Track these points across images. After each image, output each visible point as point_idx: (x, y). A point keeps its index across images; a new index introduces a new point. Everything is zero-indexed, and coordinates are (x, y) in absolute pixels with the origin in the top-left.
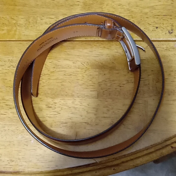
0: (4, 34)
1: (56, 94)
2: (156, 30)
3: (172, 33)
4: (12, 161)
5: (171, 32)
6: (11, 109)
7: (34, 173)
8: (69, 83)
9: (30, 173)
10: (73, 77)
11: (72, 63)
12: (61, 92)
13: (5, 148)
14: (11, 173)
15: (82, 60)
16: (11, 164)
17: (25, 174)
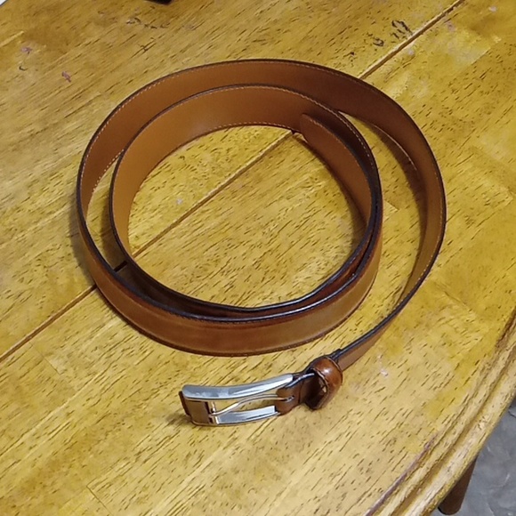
1: (322, 266)
2: (355, 56)
3: (383, 42)
5: (380, 42)
6: (270, 366)
7: (455, 418)
8: (322, 231)
9: (450, 424)
10: (315, 217)
11: (287, 201)
12: (328, 254)
13: (349, 437)
14: (418, 464)
15: (297, 183)
16: (397, 448)
17: (441, 440)
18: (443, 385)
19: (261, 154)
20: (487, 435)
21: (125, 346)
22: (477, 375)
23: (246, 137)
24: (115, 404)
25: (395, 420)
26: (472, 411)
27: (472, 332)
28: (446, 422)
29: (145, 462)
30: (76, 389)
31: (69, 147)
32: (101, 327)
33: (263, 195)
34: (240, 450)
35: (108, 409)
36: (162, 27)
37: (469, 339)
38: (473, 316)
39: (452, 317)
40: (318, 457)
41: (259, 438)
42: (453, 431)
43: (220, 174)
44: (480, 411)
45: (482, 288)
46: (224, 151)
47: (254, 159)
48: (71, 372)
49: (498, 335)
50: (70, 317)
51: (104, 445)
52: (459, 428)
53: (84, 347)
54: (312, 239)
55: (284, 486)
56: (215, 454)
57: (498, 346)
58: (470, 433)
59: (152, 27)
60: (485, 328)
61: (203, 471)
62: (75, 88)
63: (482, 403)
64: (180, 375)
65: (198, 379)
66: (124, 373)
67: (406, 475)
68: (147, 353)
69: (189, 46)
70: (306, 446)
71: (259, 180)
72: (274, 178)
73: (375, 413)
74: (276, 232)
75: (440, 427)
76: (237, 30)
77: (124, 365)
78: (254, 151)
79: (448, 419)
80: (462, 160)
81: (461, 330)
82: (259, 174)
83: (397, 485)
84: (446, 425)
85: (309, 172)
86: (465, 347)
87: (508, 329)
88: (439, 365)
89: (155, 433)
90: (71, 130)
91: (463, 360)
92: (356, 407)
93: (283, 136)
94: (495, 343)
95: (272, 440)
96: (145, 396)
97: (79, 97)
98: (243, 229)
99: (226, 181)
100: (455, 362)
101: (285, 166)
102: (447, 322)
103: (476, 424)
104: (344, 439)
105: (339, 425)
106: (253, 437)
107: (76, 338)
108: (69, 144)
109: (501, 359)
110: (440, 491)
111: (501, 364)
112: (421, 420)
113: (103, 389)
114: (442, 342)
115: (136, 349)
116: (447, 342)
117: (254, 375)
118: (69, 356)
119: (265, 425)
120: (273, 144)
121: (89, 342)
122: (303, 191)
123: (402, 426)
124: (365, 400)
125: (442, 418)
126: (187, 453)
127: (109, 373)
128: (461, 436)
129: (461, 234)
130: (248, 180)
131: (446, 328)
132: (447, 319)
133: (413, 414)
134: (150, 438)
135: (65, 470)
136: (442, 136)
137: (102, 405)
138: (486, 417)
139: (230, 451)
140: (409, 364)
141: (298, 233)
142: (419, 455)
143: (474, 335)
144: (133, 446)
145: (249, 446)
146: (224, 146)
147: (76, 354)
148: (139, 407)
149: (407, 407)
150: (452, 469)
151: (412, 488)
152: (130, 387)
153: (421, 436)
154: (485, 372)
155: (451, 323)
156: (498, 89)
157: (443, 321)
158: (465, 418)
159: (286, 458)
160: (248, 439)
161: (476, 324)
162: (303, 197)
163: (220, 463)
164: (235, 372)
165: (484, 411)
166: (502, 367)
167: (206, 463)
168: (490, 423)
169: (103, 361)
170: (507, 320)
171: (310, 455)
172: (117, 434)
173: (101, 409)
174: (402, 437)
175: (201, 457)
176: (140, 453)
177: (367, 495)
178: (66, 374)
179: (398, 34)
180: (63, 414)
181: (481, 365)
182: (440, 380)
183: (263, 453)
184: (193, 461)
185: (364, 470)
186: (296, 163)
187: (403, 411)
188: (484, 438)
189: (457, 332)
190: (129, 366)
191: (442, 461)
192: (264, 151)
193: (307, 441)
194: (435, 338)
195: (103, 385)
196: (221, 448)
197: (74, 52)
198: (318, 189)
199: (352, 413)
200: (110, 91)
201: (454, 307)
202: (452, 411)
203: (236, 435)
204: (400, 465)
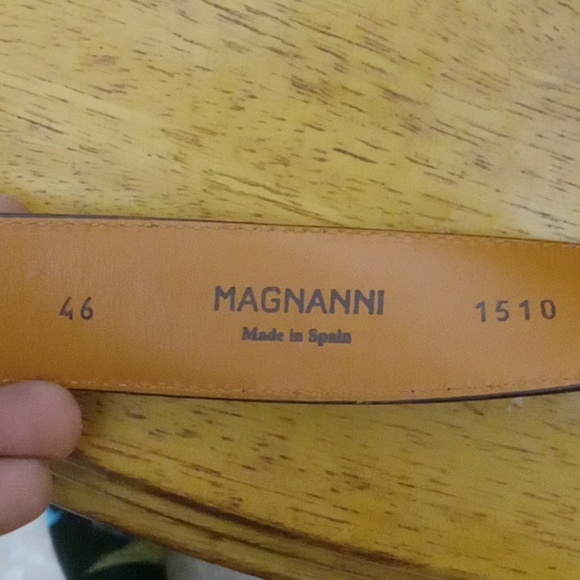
18: (546, 537)
34: (177, 166)
61: (90, 112)
106: (221, 180)
119: (266, 194)
123: (406, 490)
126: (112, 53)
133: (444, 501)
139: (167, 146)
160: (210, 172)
163: (127, 140)
164: (357, 55)
167: (110, 106)
175: (120, 88)
177: (215, 479)
184: (103, 77)
185: (265, 452)
203: (206, 140)
204: (312, 519)
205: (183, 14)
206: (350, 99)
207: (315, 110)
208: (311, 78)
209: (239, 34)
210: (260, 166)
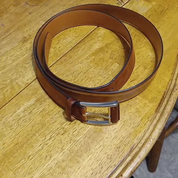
0: (11, 92)
4: (119, 148)
6: (75, 123)
7: (141, 138)
8: (93, 74)
9: (139, 140)
10: (90, 69)
11: (81, 64)
12: (95, 82)
13: (103, 146)
14: (128, 155)
15: (84, 58)
16: (121, 150)
17: (136, 146)
18: (136, 127)
19: (71, 48)
20: (153, 143)
21: (24, 119)
22: (149, 122)
23: (66, 42)
24: (20, 139)
25: (119, 140)
26: (147, 135)
27: (146, 107)
28: (138, 139)
29: (31, 159)
30: (6, 135)
31: (4, 49)
32: (15, 112)
33: (72, 63)
34: (65, 153)
35: (18, 141)
36: (36, 5)
37: (146, 110)
38: (147, 101)
39: (139, 102)
40: (92, 154)
41: (71, 149)
42: (141, 143)
43: (57, 56)
44: (150, 135)
45: (150, 91)
46: (58, 48)
47: (69, 50)
48: (5, 129)
49: (156, 108)
50: (4, 109)
51: (16, 154)
52: (143, 141)
53: (9, 120)
54: (90, 77)
55: (81, 165)
56: (56, 155)
57: (156, 112)
58: (147, 143)
59: (33, 6)
60: (151, 105)
61: (52, 162)
62: (6, 29)
63: (151, 132)
64: (43, 128)
65: (50, 129)
66: (23, 128)
67: (124, 159)
68: (31, 121)
69: (46, 12)
70: (88, 151)
71: (71, 57)
72: (76, 56)
73: (112, 138)
74: (77, 75)
75: (136, 142)
76: (62, 5)
77: (23, 125)
78: (69, 47)
79: (139, 138)
80: (142, 46)
81: (143, 106)
82: (70, 55)
83: (121, 163)
84: (138, 141)
85: (88, 54)
86: (144, 112)
87: (160, 105)
88: (135, 120)
89: (34, 149)
90: (4, 43)
91: (144, 117)
92: (106, 136)
93: (79, 41)
94: (155, 110)
95: (76, 149)
96: (31, 136)
97: (7, 32)
98: (65, 75)
99: (59, 58)
100: (141, 118)
101: (79, 52)
102: (138, 104)
103: (149, 140)
104: (102, 148)
105: (100, 143)
106: (69, 149)
107: (6, 117)
108: (4, 48)
109: (157, 116)
110: (137, 164)
111: (157, 118)
112: (129, 139)
113: (16, 134)
114: (136, 111)
115: (28, 119)
116: (138, 111)
117: (69, 127)
118: (4, 123)
119: (74, 144)
120: (75, 44)
121: (11, 118)
122: (86, 61)
123: (122, 142)
124: (109, 133)
125: (136, 138)
126: (46, 155)
127: (18, 129)
128: (143, 145)
129: (142, 73)
130: (66, 58)
131: (137, 106)
132: (138, 103)
133: (126, 137)
134: (33, 151)
135: (3, 164)
136: (135, 38)
137: (16, 140)
138: (153, 137)
139: (61, 154)
140: (125, 119)
141: (85, 75)
142: (129, 152)
143: (147, 108)
144: (27, 154)
145: (68, 152)
146: (58, 46)
147: (6, 122)
148: (29, 140)
149: (124, 135)
150: (141, 156)
151: (126, 164)
152: (25, 133)
153: (129, 145)
154: (152, 121)
155: (139, 104)
156: (155, 21)
157: (136, 104)
158: (145, 138)
159: (81, 155)
161: (148, 104)
162: (86, 62)
163: (58, 158)
164: (63, 126)
165: (152, 135)
166: (158, 119)
167: (53, 158)
168: (154, 139)
169: (16, 124)
170: (159, 102)
171: (90, 154)
172: (21, 150)
173: (15, 141)
174: (122, 146)
175: (51, 157)
176: (29, 156)
177: (110, 167)
178: (3, 130)
179: (119, 3)
180: (2, 144)
181: (150, 119)
182: (135, 125)
183: (73, 154)
184: (48, 158)
185: (109, 158)
186: (84, 51)
187: (122, 136)
188: (152, 145)
189: (141, 107)
190: (25, 126)
191: (137, 154)
192: (72, 47)
193: (89, 149)
194: (133, 110)
195: (16, 133)
196: (58, 153)
197: (5, 16)
198: (91, 59)
199: (104, 138)
200: (18, 29)
201: (140, 99)
202: (140, 136)
203: (63, 148)
204: (122, 156)
205: (46, 145)
206: (68, 129)
207: (67, 134)
208: (63, 132)
209: (53, 139)
210: (70, 143)
